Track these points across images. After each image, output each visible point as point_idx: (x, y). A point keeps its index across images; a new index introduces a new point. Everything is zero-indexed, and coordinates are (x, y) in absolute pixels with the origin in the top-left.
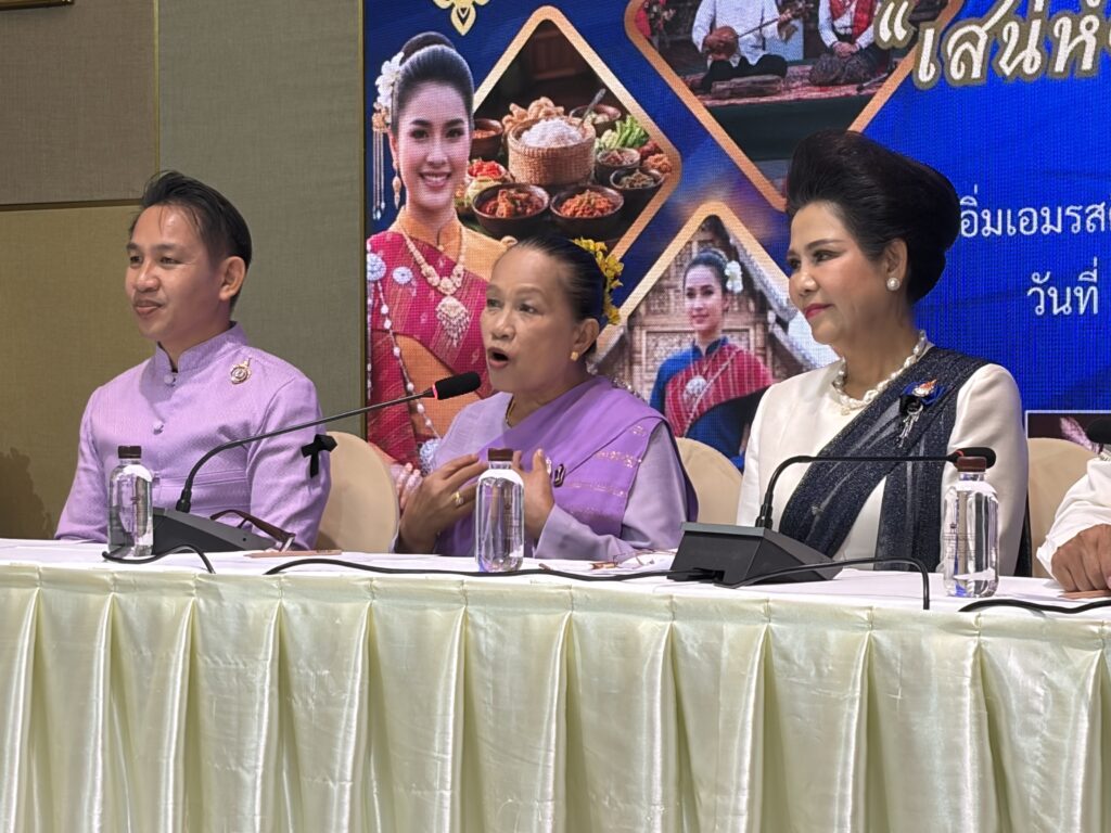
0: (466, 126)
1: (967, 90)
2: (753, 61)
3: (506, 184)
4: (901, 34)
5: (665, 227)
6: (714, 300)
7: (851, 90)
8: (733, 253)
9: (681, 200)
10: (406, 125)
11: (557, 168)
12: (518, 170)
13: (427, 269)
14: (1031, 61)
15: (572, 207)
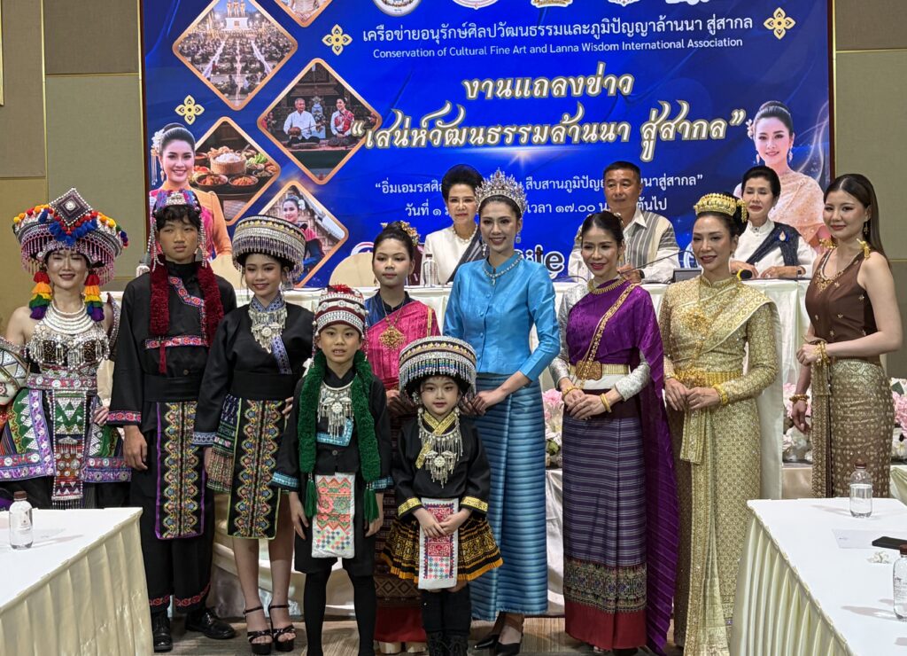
0: (192, 155)
1: (383, 150)
2: (307, 138)
3: (210, 174)
4: (360, 132)
5: (275, 189)
6: (293, 212)
7: (343, 148)
8: (301, 197)
9: (281, 180)
10: (166, 153)
11: (230, 170)
12: (214, 169)
14: (405, 142)
15: (238, 182)
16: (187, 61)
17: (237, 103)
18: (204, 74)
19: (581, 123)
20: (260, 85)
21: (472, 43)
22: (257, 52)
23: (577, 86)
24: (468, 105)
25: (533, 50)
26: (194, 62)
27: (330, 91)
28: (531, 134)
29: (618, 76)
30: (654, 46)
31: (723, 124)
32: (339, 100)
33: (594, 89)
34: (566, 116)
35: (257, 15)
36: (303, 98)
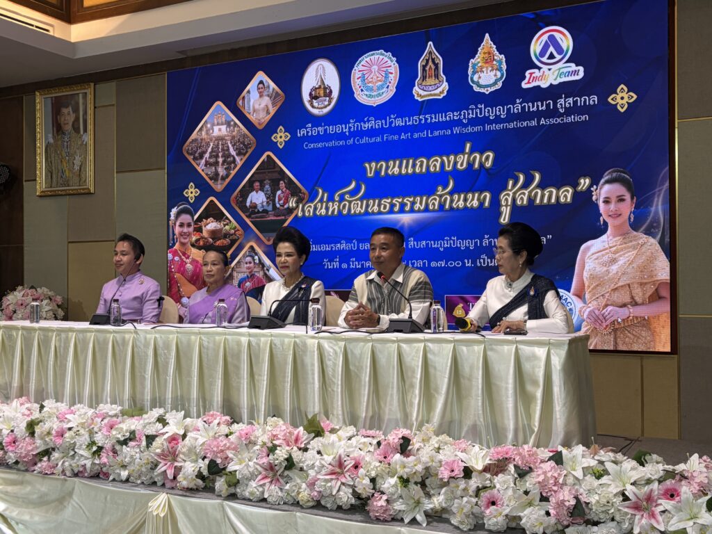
0: (192, 224)
1: (309, 218)
2: (261, 210)
3: (202, 238)
4: (294, 205)
5: (240, 248)
6: (252, 265)
7: (283, 218)
8: (256, 254)
9: (244, 241)
10: (178, 224)
11: (215, 234)
12: (205, 234)
13: (183, 257)
14: (323, 212)
15: (218, 243)
16: (190, 158)
17: (219, 187)
18: (200, 167)
19: (451, 193)
20: (233, 173)
21: (372, 133)
22: (231, 150)
23: (449, 162)
24: (368, 181)
25: (416, 136)
26: (195, 159)
27: (276, 176)
28: (413, 203)
29: (482, 153)
30: (511, 126)
31: (571, 190)
32: (281, 182)
33: (462, 165)
34: (440, 188)
35: (232, 123)
36: (259, 181)
